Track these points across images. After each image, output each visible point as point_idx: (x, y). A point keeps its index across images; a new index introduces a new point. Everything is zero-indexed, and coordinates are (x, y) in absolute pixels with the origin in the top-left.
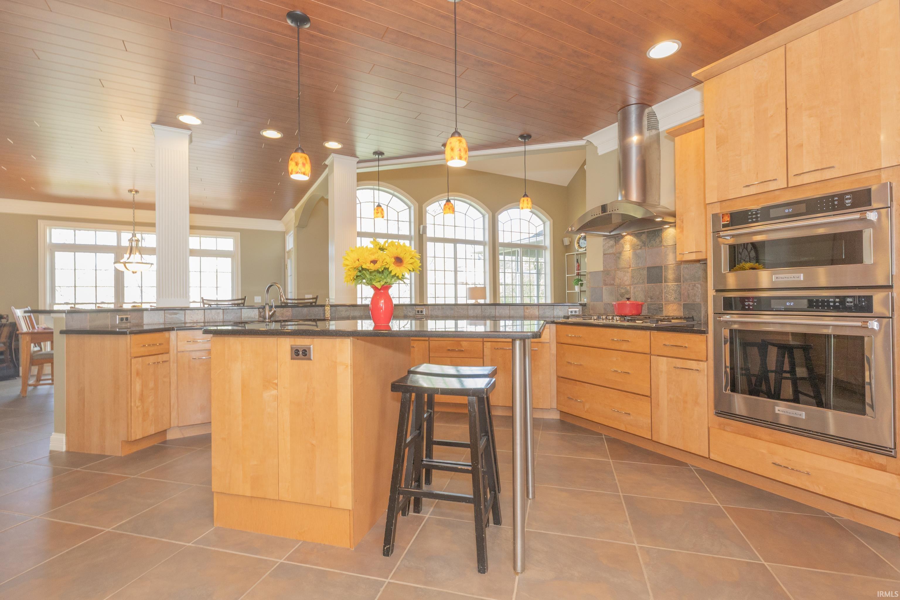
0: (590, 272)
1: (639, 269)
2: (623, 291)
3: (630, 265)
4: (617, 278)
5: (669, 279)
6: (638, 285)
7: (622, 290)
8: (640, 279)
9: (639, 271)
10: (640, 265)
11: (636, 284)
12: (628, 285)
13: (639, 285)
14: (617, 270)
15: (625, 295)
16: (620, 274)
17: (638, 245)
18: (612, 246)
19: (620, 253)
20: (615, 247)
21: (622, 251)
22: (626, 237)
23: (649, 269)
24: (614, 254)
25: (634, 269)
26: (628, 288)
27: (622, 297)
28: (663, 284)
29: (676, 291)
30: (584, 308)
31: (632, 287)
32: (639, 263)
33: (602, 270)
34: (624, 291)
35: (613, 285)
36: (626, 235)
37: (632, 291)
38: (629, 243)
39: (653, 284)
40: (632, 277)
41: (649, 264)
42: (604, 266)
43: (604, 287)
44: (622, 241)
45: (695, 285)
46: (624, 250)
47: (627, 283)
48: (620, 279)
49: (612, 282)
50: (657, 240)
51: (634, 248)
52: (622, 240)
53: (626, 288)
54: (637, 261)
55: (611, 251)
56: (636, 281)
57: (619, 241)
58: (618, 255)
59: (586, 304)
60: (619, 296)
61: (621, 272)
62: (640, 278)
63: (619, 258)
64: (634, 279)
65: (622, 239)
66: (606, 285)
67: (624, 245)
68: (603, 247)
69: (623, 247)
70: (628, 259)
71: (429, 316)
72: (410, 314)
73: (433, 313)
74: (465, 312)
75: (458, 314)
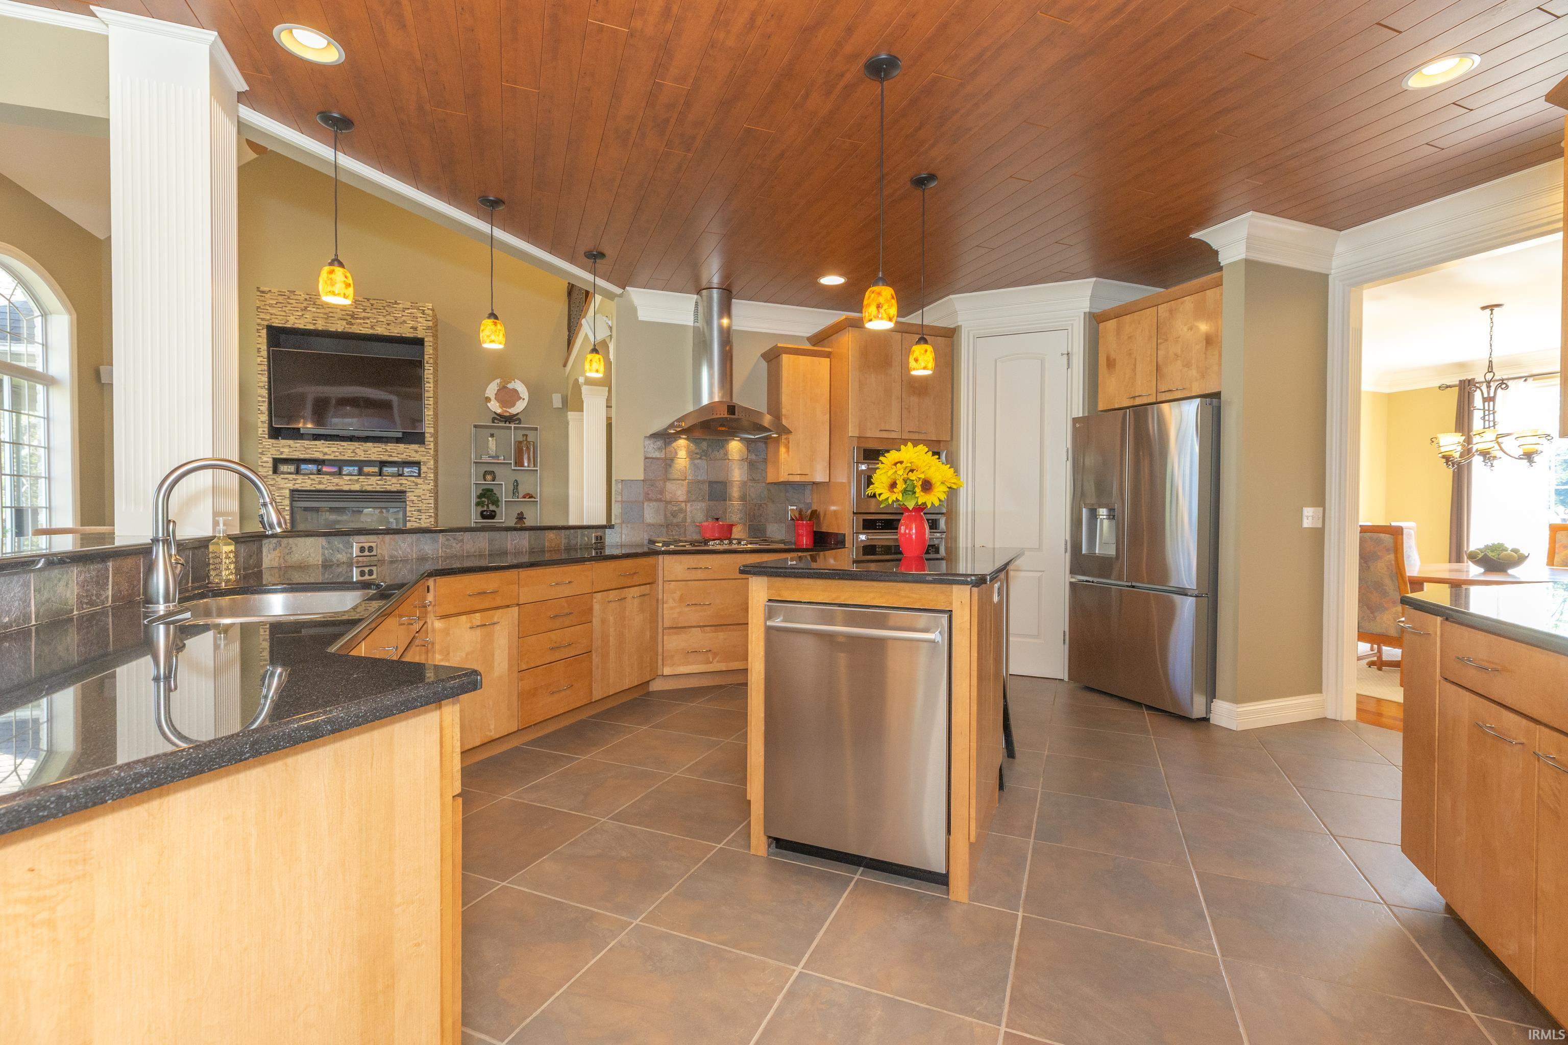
1: (698, 483)
2: (675, 509)
3: (685, 477)
4: (667, 491)
5: (734, 497)
6: (696, 503)
7: (674, 507)
8: (698, 495)
9: (698, 485)
10: (699, 478)
11: (693, 501)
12: (683, 502)
13: (698, 503)
14: (667, 482)
15: (679, 514)
16: (670, 486)
17: (696, 453)
18: (660, 449)
19: (672, 460)
20: (664, 451)
23: (711, 483)
24: (662, 459)
25: (691, 482)
26: (683, 505)
28: (728, 502)
29: (741, 511)
31: (689, 505)
32: (697, 476)
33: (642, 479)
35: (660, 500)
36: (682, 438)
37: (688, 510)
39: (715, 502)
40: (689, 492)
41: (713, 478)
42: (645, 474)
43: (646, 503)
44: (674, 444)
45: (761, 505)
46: (678, 457)
47: (681, 499)
48: (671, 494)
49: (659, 496)
50: (722, 451)
51: (691, 455)
53: (679, 505)
54: (695, 472)
55: (659, 455)
56: (694, 497)
57: (670, 443)
58: (669, 462)
60: (670, 516)
61: (672, 483)
62: (700, 493)
63: (670, 466)
64: (691, 495)
65: (674, 441)
66: (650, 500)
67: (678, 450)
70: (684, 469)
71: (386, 558)
72: (339, 556)
73: (397, 550)
74: (459, 545)
75: (448, 551)
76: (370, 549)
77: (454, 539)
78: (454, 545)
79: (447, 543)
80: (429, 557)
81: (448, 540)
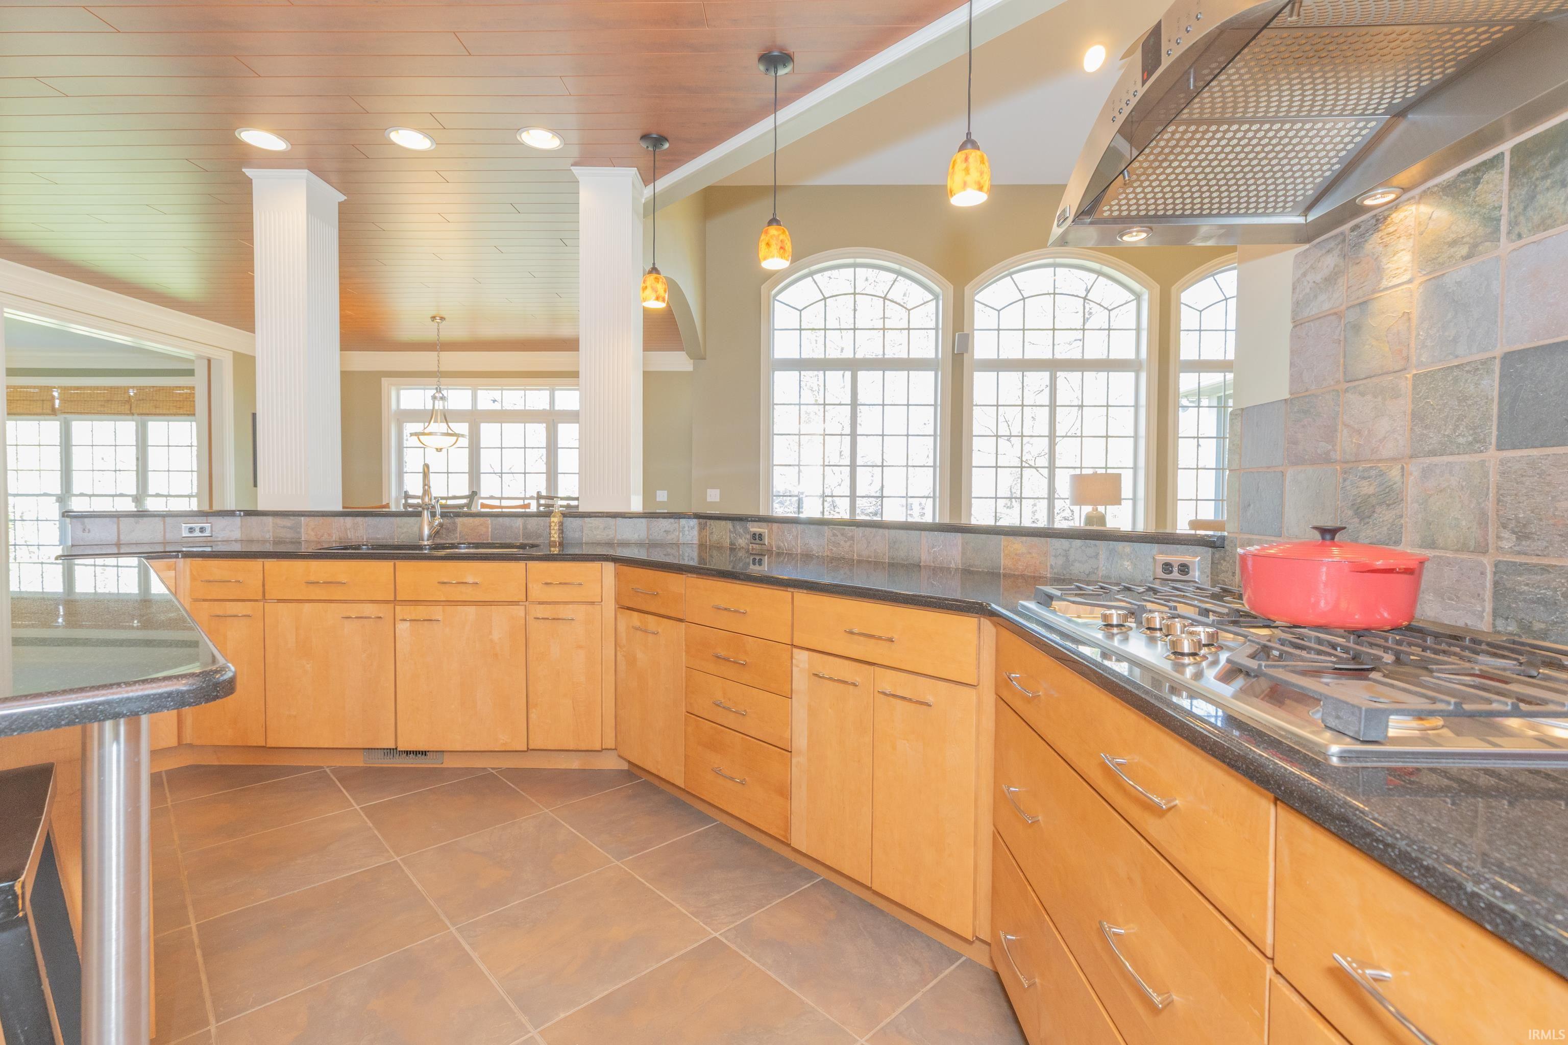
0: (1242, 409)
1: (1456, 373)
2: (1368, 489)
3: (1407, 359)
4: (1347, 426)
6: (1446, 459)
7: (1365, 483)
8: (1457, 427)
9: (1456, 380)
10: (1462, 349)
11: (1432, 453)
12: (1394, 459)
13: (1451, 459)
14: (1346, 391)
15: (1378, 510)
16: (1357, 406)
17: (1454, 243)
18: (1331, 280)
19: (1365, 303)
20: (1342, 283)
21: (1374, 291)
22: (1394, 215)
23: (1513, 361)
24: (1335, 314)
25: (1426, 374)
26: (1394, 473)
27: (1362, 519)
30: (1217, 556)
31: (1414, 469)
32: (1455, 340)
33: (1287, 396)
34: (1371, 490)
35: (1326, 459)
36: (1394, 205)
37: (1411, 492)
38: (1410, 243)
39: (1532, 453)
40: (1417, 417)
41: (1514, 339)
42: (1296, 378)
43: (1290, 473)
44: (1373, 243)
47: (1388, 450)
48: (1359, 432)
49: (1324, 447)
51: (1436, 256)
52: (1376, 238)
53: (1382, 474)
54: (1446, 327)
55: (1324, 303)
56: (1435, 439)
57: (1356, 242)
58: (1353, 317)
59: (1223, 538)
60: (1350, 513)
61: (1363, 394)
62: (1460, 419)
63: (1356, 328)
64: (1426, 427)
65: (1377, 230)
66: (1298, 460)
67: (1384, 260)
68: (1294, 289)
69: (1379, 271)
70: (1403, 327)
71: (774, 549)
72: (740, 541)
73: (783, 542)
74: (848, 543)
75: (834, 549)
76: (761, 536)
77: (842, 535)
78: (842, 543)
79: (833, 538)
80: (813, 555)
81: (834, 535)
